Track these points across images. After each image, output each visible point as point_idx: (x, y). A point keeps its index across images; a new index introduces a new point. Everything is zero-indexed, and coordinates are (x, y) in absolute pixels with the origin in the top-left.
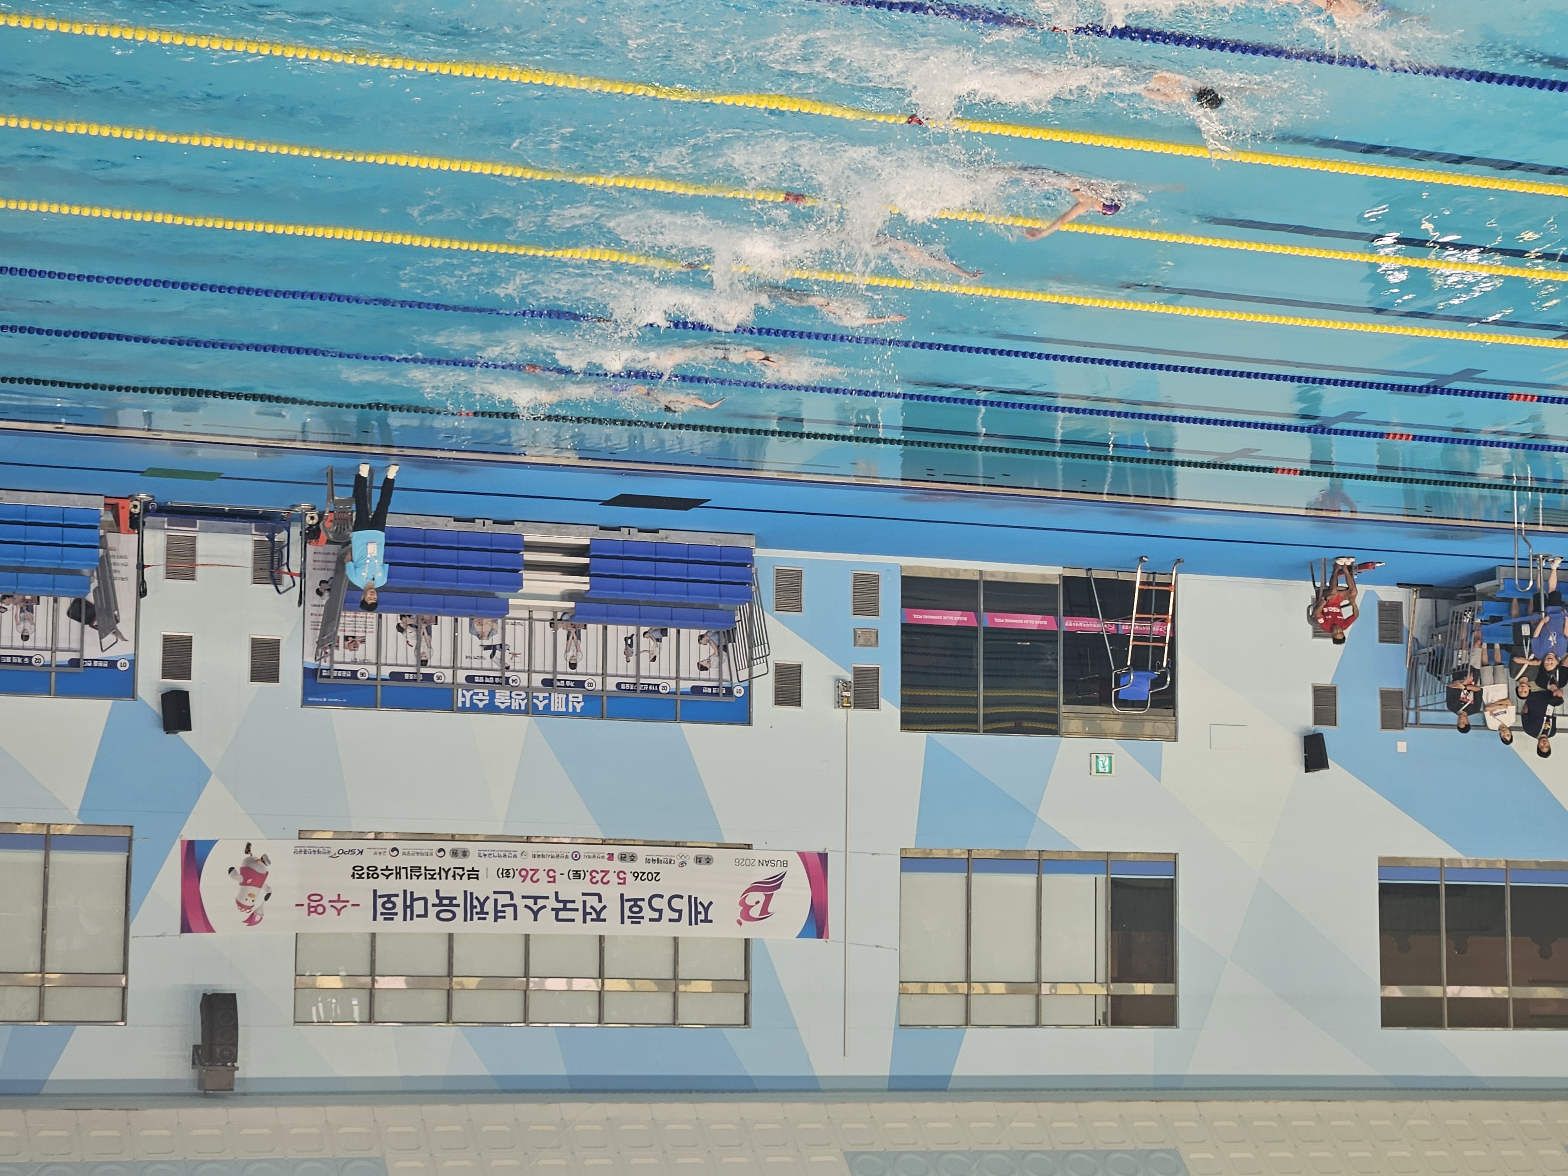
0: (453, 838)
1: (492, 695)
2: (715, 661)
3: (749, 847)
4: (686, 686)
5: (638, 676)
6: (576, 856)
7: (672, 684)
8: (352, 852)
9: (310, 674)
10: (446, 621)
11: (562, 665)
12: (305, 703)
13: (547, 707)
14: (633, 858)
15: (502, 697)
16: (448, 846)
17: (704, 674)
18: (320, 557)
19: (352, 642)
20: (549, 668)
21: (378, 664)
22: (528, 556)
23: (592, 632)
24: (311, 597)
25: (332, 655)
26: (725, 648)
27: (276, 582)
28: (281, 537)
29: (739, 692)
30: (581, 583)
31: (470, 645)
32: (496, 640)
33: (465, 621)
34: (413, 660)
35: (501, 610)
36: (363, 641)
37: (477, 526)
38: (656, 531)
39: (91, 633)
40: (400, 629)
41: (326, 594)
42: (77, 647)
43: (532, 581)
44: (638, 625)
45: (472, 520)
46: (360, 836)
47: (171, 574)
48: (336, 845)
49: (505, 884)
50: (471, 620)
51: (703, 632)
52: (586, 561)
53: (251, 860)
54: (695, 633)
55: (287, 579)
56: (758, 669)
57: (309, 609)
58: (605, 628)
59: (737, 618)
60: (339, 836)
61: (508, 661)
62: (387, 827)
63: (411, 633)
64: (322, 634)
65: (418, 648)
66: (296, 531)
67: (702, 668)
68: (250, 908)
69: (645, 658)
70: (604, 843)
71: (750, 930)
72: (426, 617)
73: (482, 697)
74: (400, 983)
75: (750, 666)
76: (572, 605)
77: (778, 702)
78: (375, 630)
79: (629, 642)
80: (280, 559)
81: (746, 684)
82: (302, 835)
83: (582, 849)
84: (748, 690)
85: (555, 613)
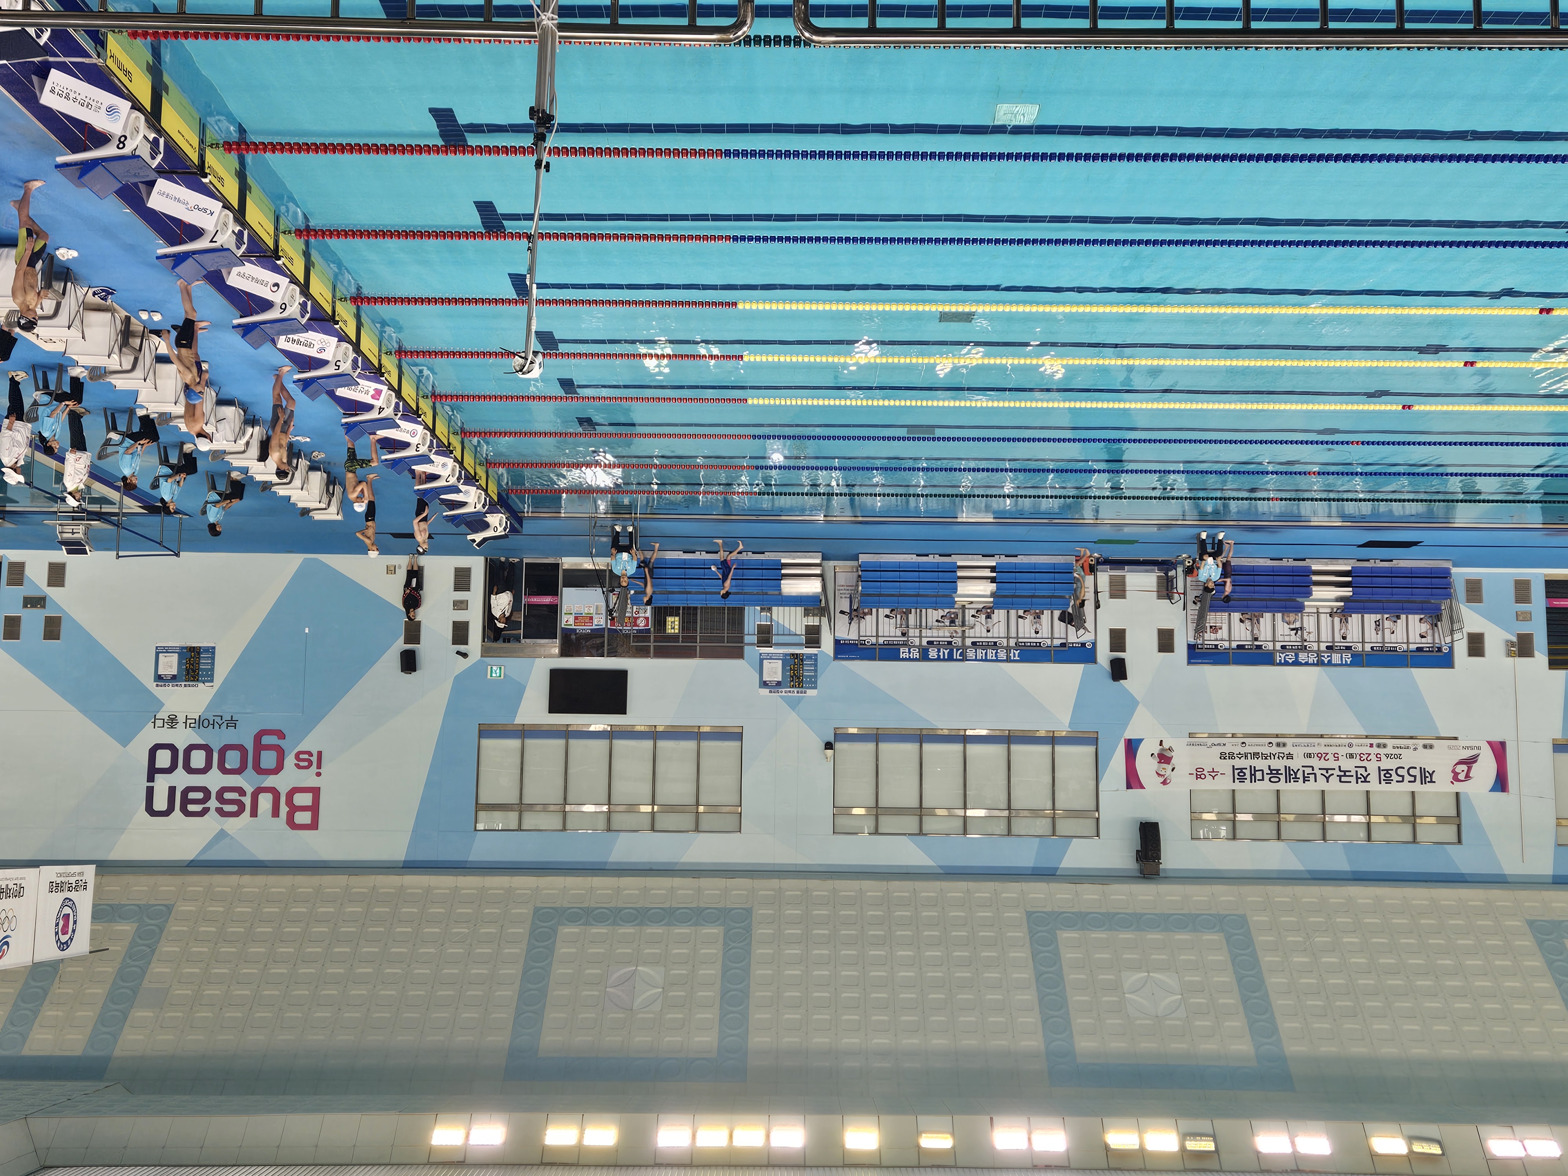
0: (1277, 736)
1: (1297, 656)
2: (1430, 632)
3: (1456, 738)
4: (1413, 647)
5: (1383, 642)
6: (1350, 745)
7: (1405, 646)
8: (1219, 744)
9: (1191, 648)
10: (1268, 616)
11: (1338, 638)
12: (1189, 663)
13: (1330, 661)
14: (1385, 746)
15: (1302, 657)
16: (1275, 741)
17: (1424, 640)
18: (1194, 583)
19: (1215, 629)
20: (1330, 640)
21: (1230, 640)
22: (1315, 578)
23: (1355, 619)
24: (1190, 605)
25: (1203, 637)
26: (1436, 625)
27: (1170, 597)
28: (1171, 573)
29: (1445, 650)
30: (1347, 592)
31: (1283, 629)
32: (1298, 625)
33: (1279, 616)
34: (1249, 638)
35: (1300, 608)
36: (1221, 628)
37: (1284, 563)
38: (1391, 561)
39: (1072, 630)
40: (1242, 621)
41: (1199, 604)
42: (1064, 636)
43: (1318, 592)
44: (1382, 613)
45: (1281, 559)
46: (1223, 736)
47: (1112, 596)
48: (1211, 741)
49: (1309, 761)
50: (1283, 615)
51: (1422, 616)
52: (1350, 579)
53: (1163, 750)
54: (1417, 617)
55: (1176, 596)
56: (1457, 636)
57: (1190, 612)
58: (1363, 617)
59: (1443, 608)
60: (1211, 736)
61: (1305, 637)
62: (1239, 731)
63: (1248, 623)
64: (1197, 626)
65: (1252, 631)
66: (1180, 569)
67: (1422, 637)
68: (1163, 776)
69: (1387, 632)
70: (1367, 737)
71: (1458, 787)
72: (1257, 614)
73: (1291, 658)
74: (1249, 817)
75: (1452, 635)
76: (1342, 604)
77: (1470, 655)
78: (1227, 622)
79: (1377, 623)
80: (1172, 585)
81: (1450, 645)
82: (1191, 735)
83: (1354, 741)
84: (1451, 649)
85: (1332, 609)
